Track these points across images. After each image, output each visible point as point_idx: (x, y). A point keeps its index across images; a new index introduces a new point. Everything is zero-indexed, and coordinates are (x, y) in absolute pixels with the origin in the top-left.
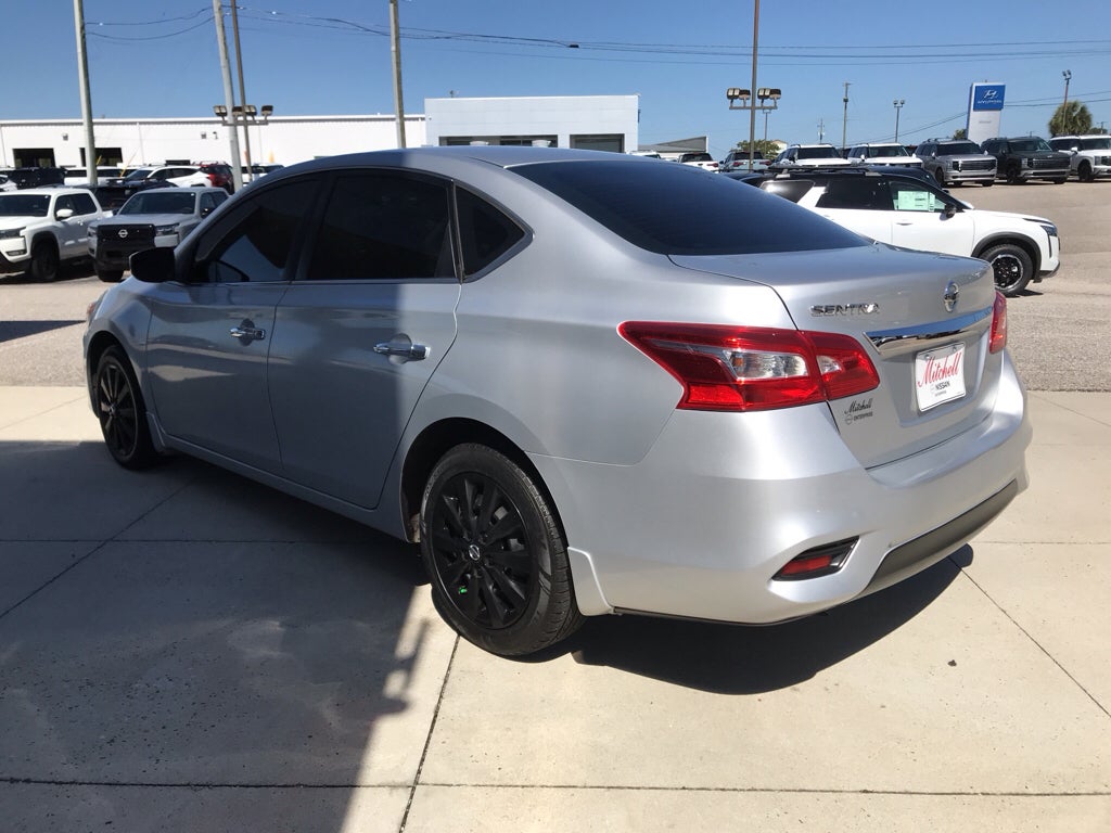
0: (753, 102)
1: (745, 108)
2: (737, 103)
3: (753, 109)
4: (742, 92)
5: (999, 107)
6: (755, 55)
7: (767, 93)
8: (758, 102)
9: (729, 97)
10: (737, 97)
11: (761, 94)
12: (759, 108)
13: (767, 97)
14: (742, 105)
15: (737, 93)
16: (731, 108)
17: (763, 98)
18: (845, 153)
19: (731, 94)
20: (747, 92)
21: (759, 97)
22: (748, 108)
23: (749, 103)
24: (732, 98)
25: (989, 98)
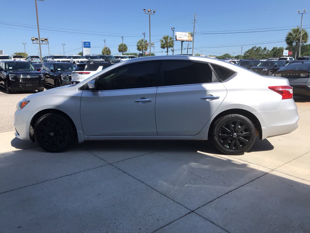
0: (40, 42)
1: (37, 43)
2: (34, 42)
3: (40, 44)
4: (36, 39)
5: (89, 47)
6: (38, 29)
7: (44, 40)
8: (41, 42)
9: (32, 40)
10: (34, 40)
11: (42, 40)
12: (41, 44)
13: (44, 41)
14: (36, 43)
15: (34, 39)
16: (33, 43)
17: (43, 41)
18: (65, 57)
19: (32, 39)
20: (37, 39)
21: (41, 41)
22: (38, 44)
23: (38, 42)
24: (33, 40)
25: (87, 45)
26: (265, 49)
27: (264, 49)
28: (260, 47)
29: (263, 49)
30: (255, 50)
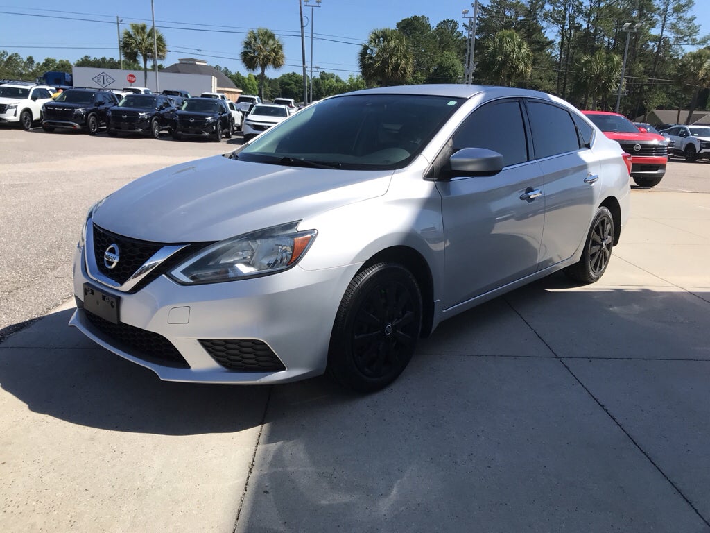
26: (30, 60)
27: (28, 59)
28: (17, 55)
29: (25, 60)
30: (5, 59)
